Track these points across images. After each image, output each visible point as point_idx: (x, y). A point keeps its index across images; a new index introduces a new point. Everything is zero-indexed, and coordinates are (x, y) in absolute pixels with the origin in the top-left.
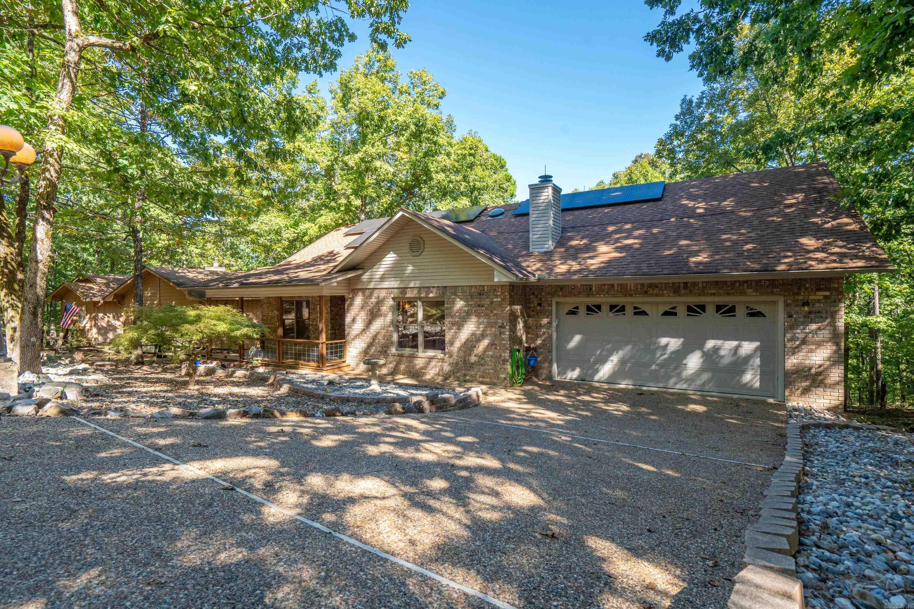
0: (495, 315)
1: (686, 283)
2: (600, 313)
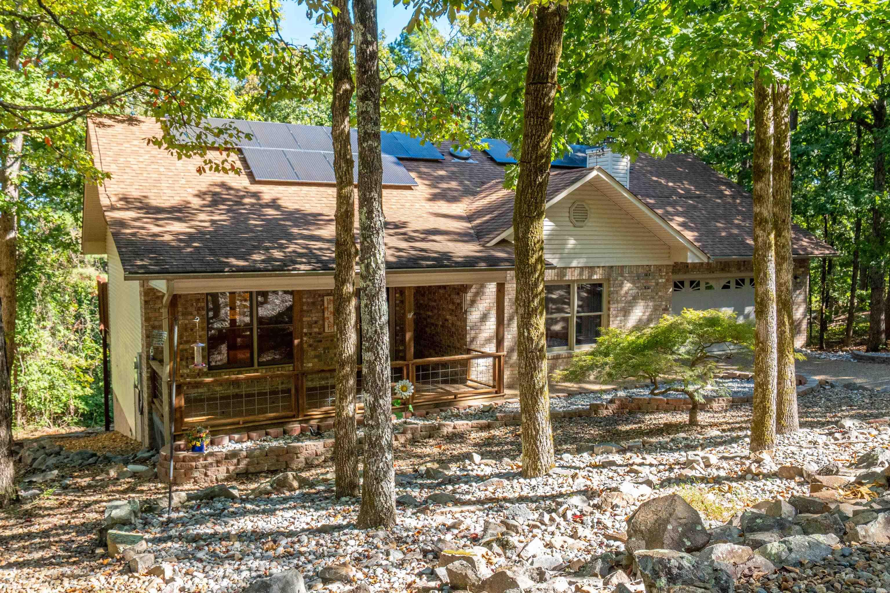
0: (660, 297)
1: (744, 262)
2: (683, 290)
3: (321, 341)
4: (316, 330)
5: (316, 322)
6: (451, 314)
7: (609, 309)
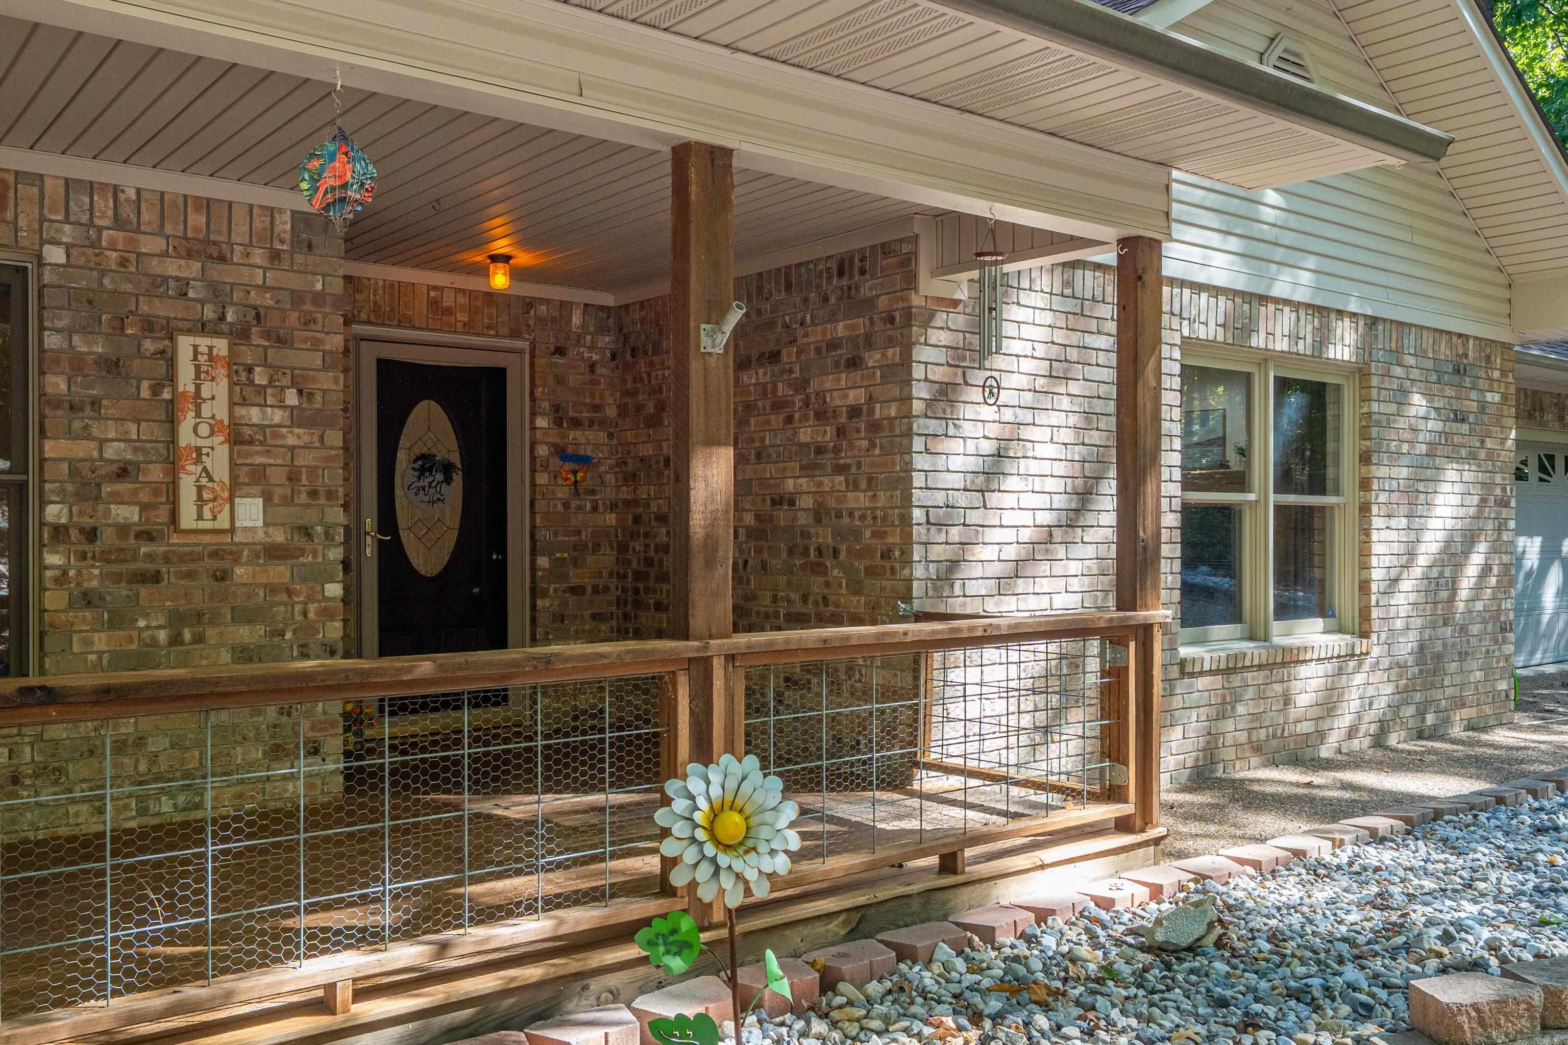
3: (156, 578)
4: (128, 514)
5: (123, 472)
6: (808, 469)
7: (1365, 485)
